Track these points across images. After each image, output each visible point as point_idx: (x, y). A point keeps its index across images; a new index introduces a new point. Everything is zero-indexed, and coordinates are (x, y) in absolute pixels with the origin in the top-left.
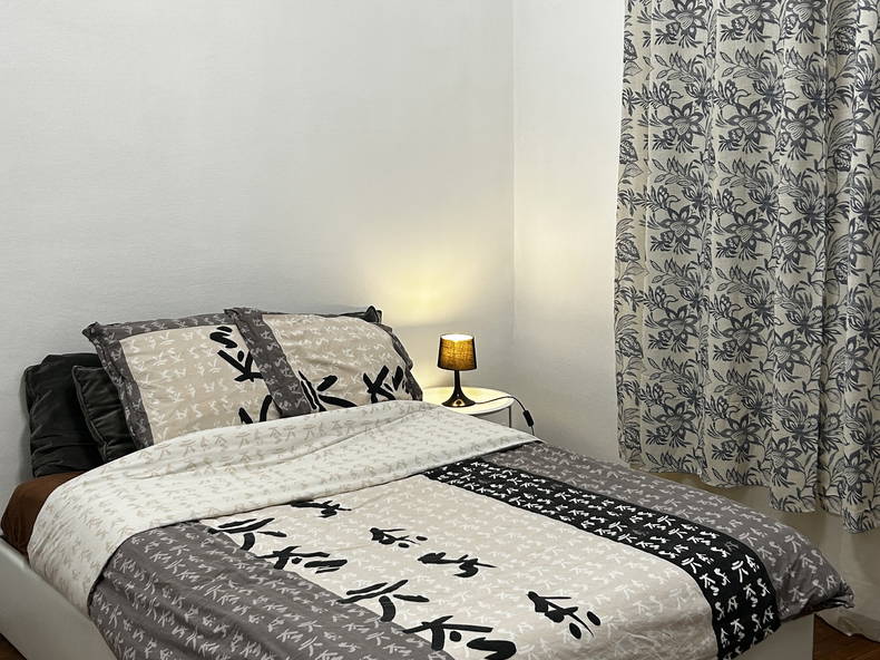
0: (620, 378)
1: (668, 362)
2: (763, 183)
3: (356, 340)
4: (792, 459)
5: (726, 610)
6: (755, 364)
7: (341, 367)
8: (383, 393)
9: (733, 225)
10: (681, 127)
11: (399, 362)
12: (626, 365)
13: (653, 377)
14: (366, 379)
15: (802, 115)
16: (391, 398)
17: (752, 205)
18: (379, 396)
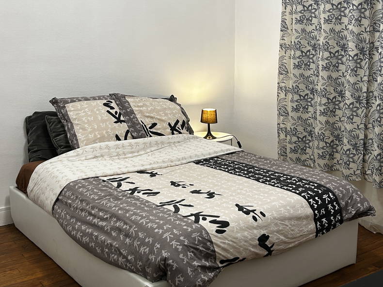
0: (279, 126)
1: (299, 118)
2: (342, 38)
3: (165, 109)
4: (352, 158)
5: (320, 214)
6: (337, 118)
7: (159, 119)
8: (177, 131)
9: (329, 57)
10: (307, 15)
11: (184, 118)
12: (281, 120)
13: (293, 124)
14: (169, 124)
15: (360, 7)
16: (180, 133)
17: (337, 48)
18: (175, 132)
